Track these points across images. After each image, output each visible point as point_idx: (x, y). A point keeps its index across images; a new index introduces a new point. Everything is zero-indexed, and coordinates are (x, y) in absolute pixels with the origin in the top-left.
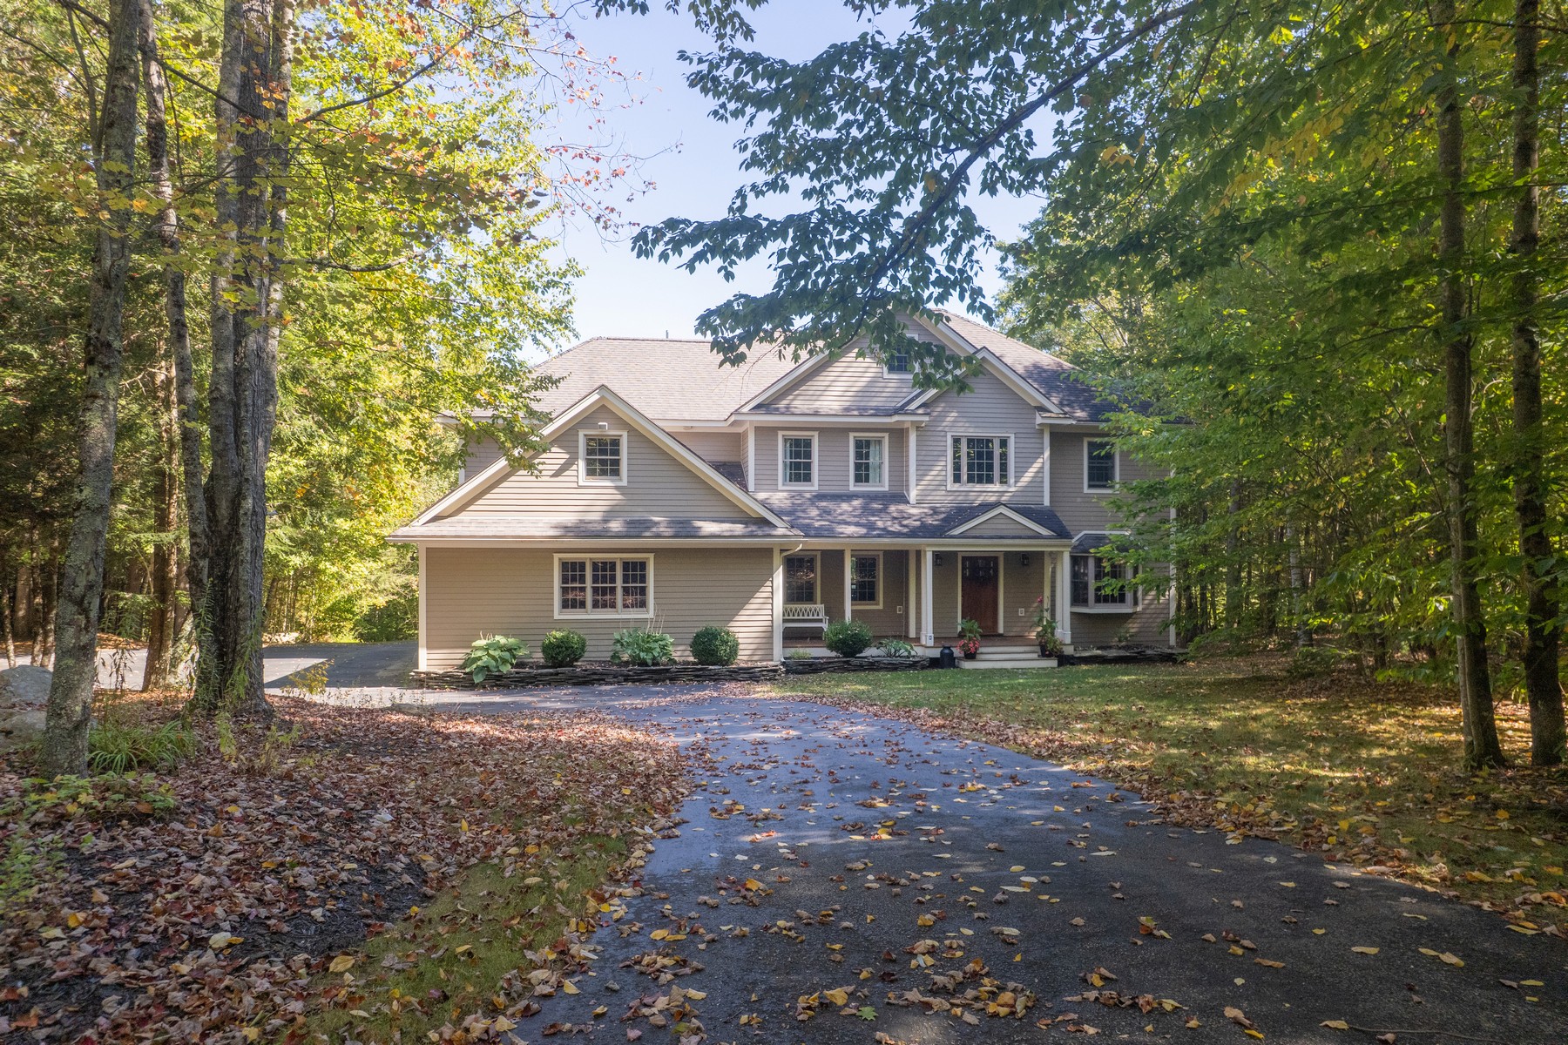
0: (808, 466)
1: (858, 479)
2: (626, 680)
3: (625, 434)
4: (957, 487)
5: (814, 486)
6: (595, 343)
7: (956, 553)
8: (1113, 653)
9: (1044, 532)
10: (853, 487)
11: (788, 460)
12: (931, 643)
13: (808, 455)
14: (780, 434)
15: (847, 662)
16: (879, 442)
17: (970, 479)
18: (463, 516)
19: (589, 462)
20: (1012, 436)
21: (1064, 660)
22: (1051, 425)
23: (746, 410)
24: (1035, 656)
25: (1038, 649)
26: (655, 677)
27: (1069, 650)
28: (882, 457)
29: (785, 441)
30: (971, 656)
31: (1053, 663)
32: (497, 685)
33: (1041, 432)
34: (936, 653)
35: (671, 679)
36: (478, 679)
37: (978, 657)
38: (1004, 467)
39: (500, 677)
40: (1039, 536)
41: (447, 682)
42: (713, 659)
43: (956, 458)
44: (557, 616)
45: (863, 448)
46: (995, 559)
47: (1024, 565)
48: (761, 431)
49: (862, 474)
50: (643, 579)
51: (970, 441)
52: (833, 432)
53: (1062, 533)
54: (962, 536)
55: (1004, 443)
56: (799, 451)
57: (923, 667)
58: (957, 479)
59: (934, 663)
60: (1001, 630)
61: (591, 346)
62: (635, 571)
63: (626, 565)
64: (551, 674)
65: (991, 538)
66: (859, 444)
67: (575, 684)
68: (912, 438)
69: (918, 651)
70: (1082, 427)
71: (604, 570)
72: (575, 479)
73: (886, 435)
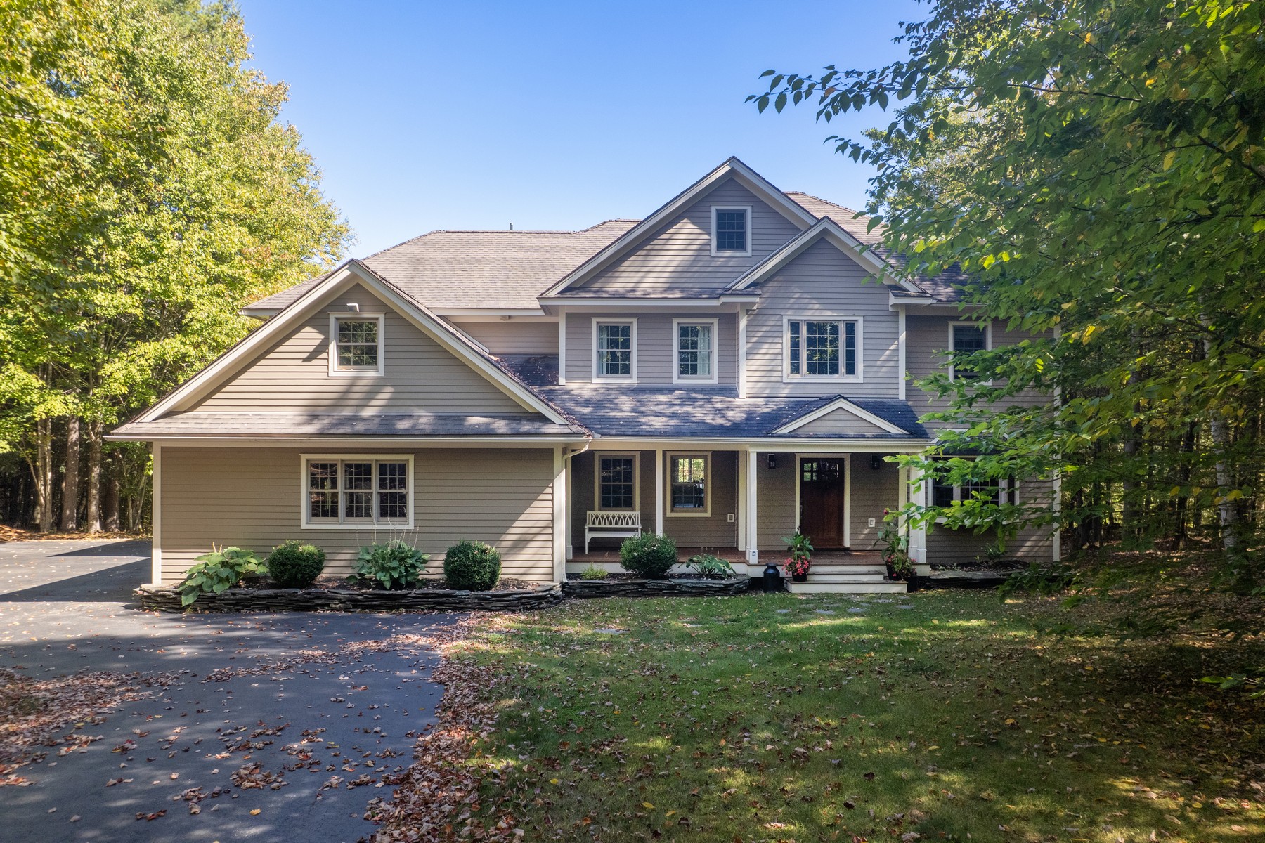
0: (627, 356)
1: (684, 371)
2: (355, 607)
3: (382, 317)
4: (796, 378)
5: (632, 380)
6: (432, 237)
7: (794, 454)
8: (979, 575)
9: (894, 430)
10: (676, 379)
11: (605, 350)
12: (754, 559)
13: (626, 344)
14: (594, 321)
15: (642, 585)
16: (707, 329)
17: (811, 369)
18: (199, 412)
19: (343, 349)
20: (861, 320)
21: (915, 583)
22: (907, 306)
23: (553, 294)
24: (881, 577)
25: (884, 569)
26: (389, 603)
27: (924, 571)
28: (710, 345)
29: (601, 329)
30: (801, 578)
31: (900, 588)
32: (210, 608)
33: (896, 314)
34: (759, 572)
35: (407, 607)
36: (186, 601)
37: (809, 578)
38: (851, 355)
39: (213, 599)
40: (887, 435)
41: (157, 602)
42: (464, 582)
43: (795, 344)
44: (304, 526)
45: (689, 336)
46: (840, 461)
47: (874, 468)
48: (572, 317)
49: (689, 365)
50: (403, 483)
51: (811, 327)
52: (655, 318)
53: (917, 432)
54: (793, 435)
55: (851, 328)
56: (617, 338)
57: (739, 591)
58: (795, 369)
59: (755, 584)
60: (847, 543)
61: (427, 239)
62: (393, 475)
63: (383, 468)
64: (269, 597)
65: (828, 437)
66: (684, 331)
67: (296, 610)
68: (743, 323)
69: (739, 568)
70: (946, 308)
71: (358, 473)
72: (325, 369)
73: (715, 321)
